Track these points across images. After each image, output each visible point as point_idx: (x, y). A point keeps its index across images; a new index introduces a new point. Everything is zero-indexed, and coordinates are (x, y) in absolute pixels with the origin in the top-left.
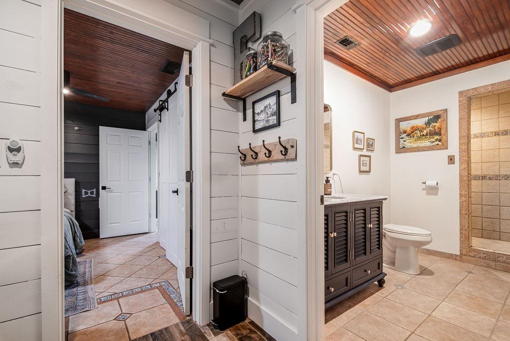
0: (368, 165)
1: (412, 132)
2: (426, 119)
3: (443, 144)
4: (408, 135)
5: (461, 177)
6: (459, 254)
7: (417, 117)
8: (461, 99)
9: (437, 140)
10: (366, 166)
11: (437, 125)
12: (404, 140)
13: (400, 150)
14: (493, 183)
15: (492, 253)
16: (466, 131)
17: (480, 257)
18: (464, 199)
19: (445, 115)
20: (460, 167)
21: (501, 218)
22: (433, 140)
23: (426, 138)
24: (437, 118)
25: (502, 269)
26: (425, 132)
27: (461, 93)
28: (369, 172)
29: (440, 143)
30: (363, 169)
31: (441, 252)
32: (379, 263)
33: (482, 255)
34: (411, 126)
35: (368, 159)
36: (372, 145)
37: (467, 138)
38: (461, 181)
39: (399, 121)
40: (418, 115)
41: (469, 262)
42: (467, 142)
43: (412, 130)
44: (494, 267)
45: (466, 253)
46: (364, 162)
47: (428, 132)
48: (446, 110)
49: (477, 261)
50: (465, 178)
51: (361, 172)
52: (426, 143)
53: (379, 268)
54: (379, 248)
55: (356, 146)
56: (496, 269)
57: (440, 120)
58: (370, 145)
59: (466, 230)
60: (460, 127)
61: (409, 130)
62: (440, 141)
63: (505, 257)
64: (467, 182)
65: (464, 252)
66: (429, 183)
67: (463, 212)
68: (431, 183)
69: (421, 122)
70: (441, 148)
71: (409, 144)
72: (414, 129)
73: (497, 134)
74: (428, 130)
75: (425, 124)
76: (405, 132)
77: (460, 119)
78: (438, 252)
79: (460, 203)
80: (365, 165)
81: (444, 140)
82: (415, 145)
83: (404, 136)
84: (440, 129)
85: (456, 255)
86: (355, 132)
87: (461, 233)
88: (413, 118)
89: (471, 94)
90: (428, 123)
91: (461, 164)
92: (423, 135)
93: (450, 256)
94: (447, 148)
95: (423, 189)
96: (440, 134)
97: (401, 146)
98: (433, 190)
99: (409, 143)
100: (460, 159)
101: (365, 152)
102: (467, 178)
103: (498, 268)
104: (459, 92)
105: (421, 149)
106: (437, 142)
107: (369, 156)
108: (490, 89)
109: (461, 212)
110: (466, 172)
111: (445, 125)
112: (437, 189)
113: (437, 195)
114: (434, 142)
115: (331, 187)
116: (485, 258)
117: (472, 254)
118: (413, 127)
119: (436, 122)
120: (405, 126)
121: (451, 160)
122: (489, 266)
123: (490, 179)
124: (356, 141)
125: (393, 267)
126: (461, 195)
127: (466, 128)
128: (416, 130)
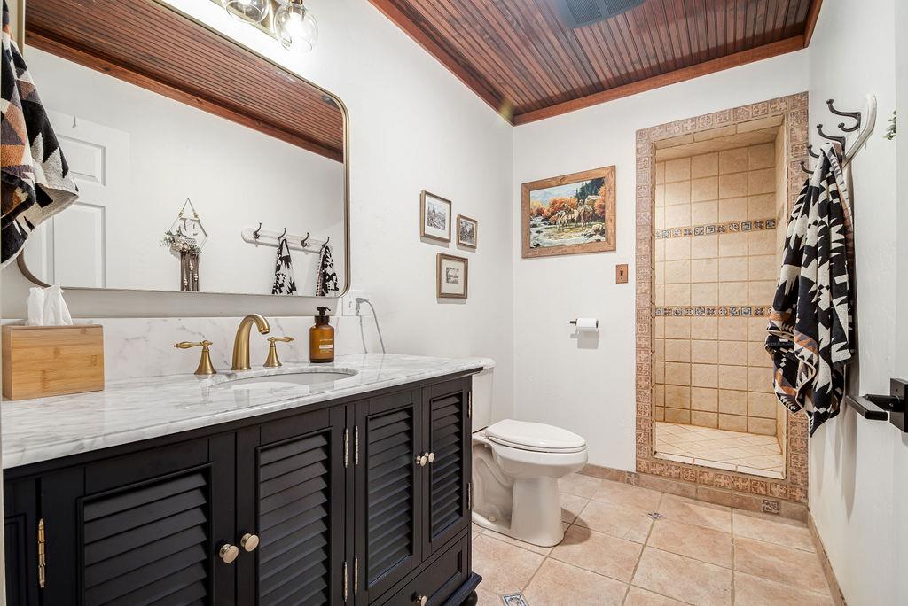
0: (461, 279)
1: (554, 214)
2: (578, 186)
3: (608, 241)
4: (546, 220)
5: (639, 310)
6: (634, 471)
7: (562, 181)
8: (640, 146)
9: (597, 230)
10: (456, 282)
11: (598, 198)
12: (538, 229)
13: (533, 250)
14: (682, 320)
15: (691, 467)
16: (649, 214)
17: (670, 476)
18: (643, 355)
19: (612, 179)
20: (637, 290)
21: (693, 384)
22: (591, 231)
23: (577, 226)
24: (597, 184)
25: (706, 498)
26: (575, 215)
27: (640, 133)
28: (463, 296)
29: (603, 239)
30: (447, 288)
31: (603, 468)
32: (460, 555)
33: (673, 471)
34: (551, 199)
35: (460, 266)
36: (471, 234)
37: (649, 228)
38: (638, 318)
39: (529, 187)
40: (563, 178)
41: (653, 486)
42: (649, 237)
43: (552, 210)
44: (694, 494)
45: (646, 468)
46: (451, 272)
47: (582, 214)
48: (613, 169)
49: (665, 483)
50: (647, 313)
51: (442, 296)
52: (576, 237)
53: (459, 568)
54: (460, 512)
55: (430, 230)
56: (696, 499)
57: (602, 188)
58: (467, 236)
59: (646, 420)
60: (637, 204)
61: (547, 208)
62: (602, 233)
63: (712, 475)
64: (649, 321)
65: (644, 466)
66: (583, 323)
67: (643, 383)
68: (586, 322)
69: (567, 193)
70: (605, 248)
71: (546, 240)
72: (558, 207)
73: (687, 232)
74: (581, 209)
75: (577, 196)
76: (540, 213)
77: (639, 188)
78: (598, 467)
79: (637, 364)
80: (452, 279)
81: (609, 232)
82: (557, 242)
83: (538, 220)
84: (603, 207)
85: (630, 474)
86: (427, 193)
87: (638, 427)
88: (554, 182)
89: (656, 136)
90: (582, 196)
91: (639, 283)
92: (573, 220)
93: (618, 476)
94: (615, 250)
95: (572, 336)
96: (602, 219)
97: (533, 243)
98: (589, 338)
99: (547, 237)
100: (637, 271)
101: (452, 249)
102: (650, 313)
103: (700, 497)
104: (637, 132)
105: (570, 251)
106: (598, 237)
107: (464, 260)
108: (689, 129)
109: (639, 382)
110: (648, 299)
111: (611, 200)
112: (597, 335)
113: (595, 347)
114: (591, 235)
115: (332, 336)
116: (678, 477)
117: (658, 469)
118: (554, 203)
119: (596, 194)
120: (539, 199)
121: (622, 274)
122: (684, 494)
123: (677, 314)
124: (430, 218)
125: (504, 529)
126: (638, 346)
127: (649, 208)
128: (560, 209)
